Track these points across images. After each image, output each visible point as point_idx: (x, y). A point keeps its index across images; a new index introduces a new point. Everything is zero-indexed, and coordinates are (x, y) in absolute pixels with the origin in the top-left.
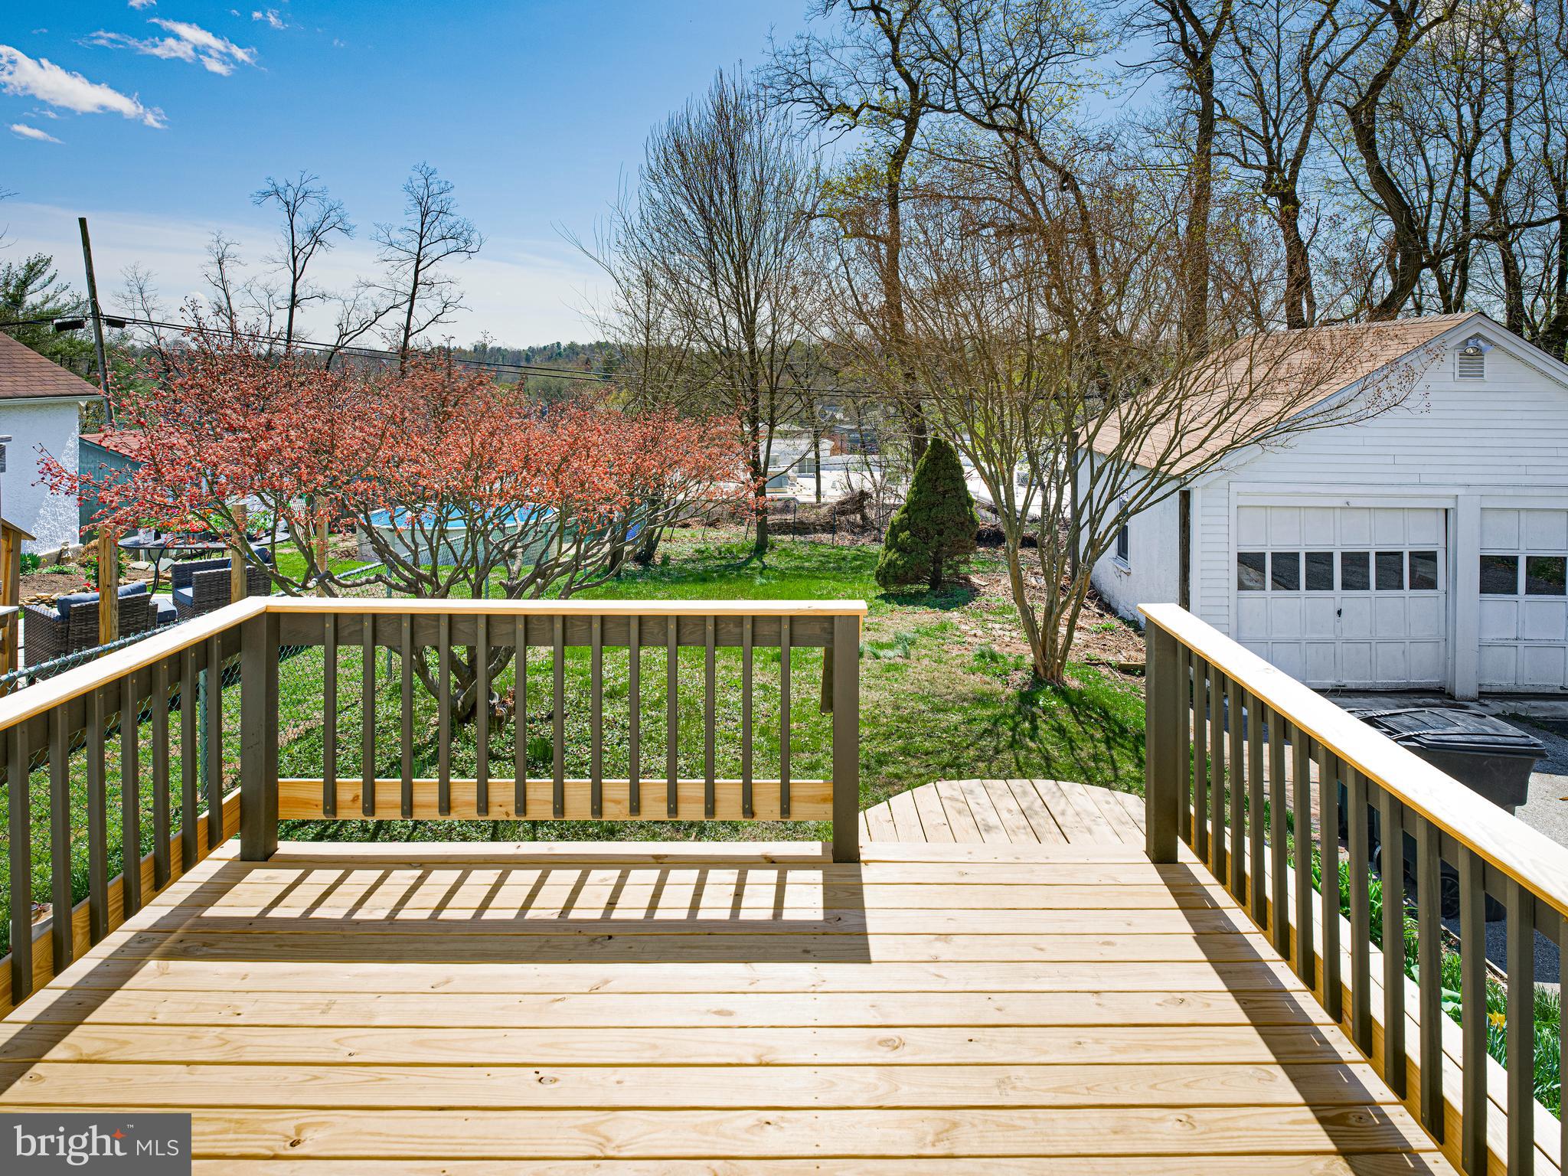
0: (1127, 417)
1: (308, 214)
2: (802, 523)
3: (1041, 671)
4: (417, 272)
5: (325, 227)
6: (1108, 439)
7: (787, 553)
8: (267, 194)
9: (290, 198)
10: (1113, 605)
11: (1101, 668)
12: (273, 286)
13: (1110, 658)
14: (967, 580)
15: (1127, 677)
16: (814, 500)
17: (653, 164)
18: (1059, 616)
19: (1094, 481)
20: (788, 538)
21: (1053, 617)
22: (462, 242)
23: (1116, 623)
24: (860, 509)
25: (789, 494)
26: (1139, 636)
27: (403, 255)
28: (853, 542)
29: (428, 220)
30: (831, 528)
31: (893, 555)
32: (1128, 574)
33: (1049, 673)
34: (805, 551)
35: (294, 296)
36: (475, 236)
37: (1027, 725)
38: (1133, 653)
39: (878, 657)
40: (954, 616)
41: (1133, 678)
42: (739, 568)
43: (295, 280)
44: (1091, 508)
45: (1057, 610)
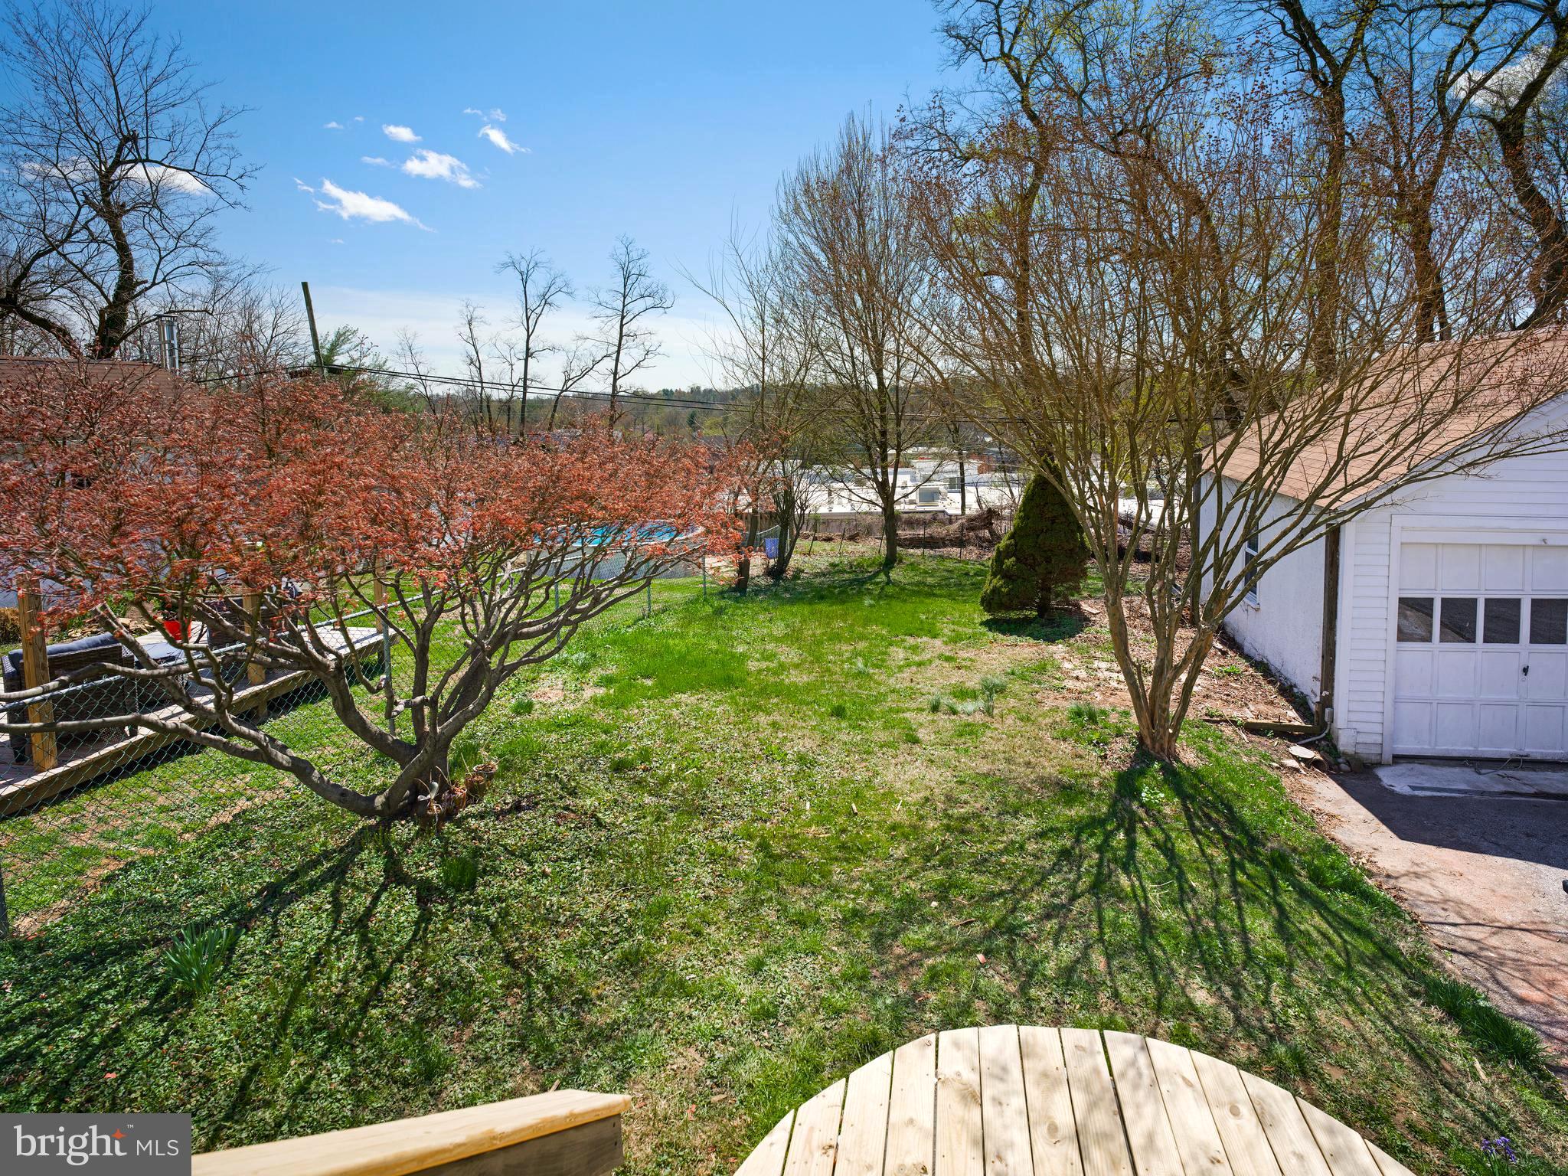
0: (1269, 438)
1: (538, 283)
2: (931, 537)
3: (1148, 741)
4: (622, 326)
5: (553, 290)
6: (1243, 463)
7: (913, 566)
8: (505, 265)
9: (524, 269)
10: (1238, 639)
11: (1223, 727)
12: (514, 340)
13: (1236, 714)
14: (1078, 607)
15: (1255, 738)
16: (959, 512)
17: (783, 206)
18: (1171, 683)
19: (1221, 520)
20: (919, 552)
21: (1164, 683)
22: (658, 300)
23: (1241, 665)
24: (988, 525)
25: (940, 507)
26: (1269, 682)
27: (610, 312)
28: (980, 556)
29: (630, 282)
30: (960, 542)
31: (997, 582)
32: (1257, 610)
33: (1157, 746)
34: (931, 565)
35: (528, 349)
36: (669, 294)
37: (1122, 836)
38: (1262, 707)
39: (954, 712)
40: (1059, 649)
41: (1263, 740)
42: (862, 582)
43: (529, 336)
44: (1217, 551)
45: (1169, 675)
